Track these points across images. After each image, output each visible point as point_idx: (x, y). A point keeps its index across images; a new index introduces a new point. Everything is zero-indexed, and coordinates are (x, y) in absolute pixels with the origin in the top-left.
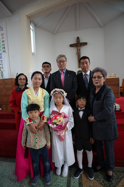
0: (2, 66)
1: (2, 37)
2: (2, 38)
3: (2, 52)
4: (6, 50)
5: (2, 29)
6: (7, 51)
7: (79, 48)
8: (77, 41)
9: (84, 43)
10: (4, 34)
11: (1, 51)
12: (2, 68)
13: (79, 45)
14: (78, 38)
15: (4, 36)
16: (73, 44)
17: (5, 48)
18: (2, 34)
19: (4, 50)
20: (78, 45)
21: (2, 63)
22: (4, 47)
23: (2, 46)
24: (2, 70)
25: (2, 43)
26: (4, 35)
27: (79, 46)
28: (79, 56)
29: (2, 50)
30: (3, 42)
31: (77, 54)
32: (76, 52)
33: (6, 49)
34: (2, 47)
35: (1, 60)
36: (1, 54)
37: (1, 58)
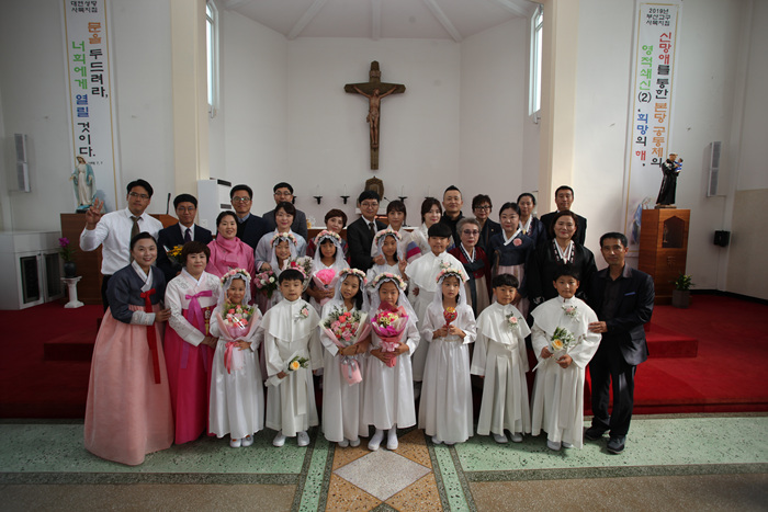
0: (88, 146)
1: (91, 35)
2: (92, 41)
3: (88, 92)
4: (105, 86)
5: (91, 5)
6: (113, 90)
7: (375, 101)
8: (371, 77)
9: (394, 85)
10: (103, 25)
11: (85, 87)
12: (87, 151)
13: (377, 92)
14: (375, 66)
15: (100, 35)
16: (358, 85)
17: (101, 78)
18: (94, 27)
19: (98, 85)
20: (375, 89)
21: (86, 134)
22: (99, 73)
23: (89, 68)
24: (86, 157)
25: (93, 59)
26: (102, 30)
27: (377, 96)
28: (374, 128)
29: (91, 84)
30: (96, 53)
31: (368, 120)
32: (368, 113)
33: (108, 86)
34: (89, 75)
35: (84, 120)
36: (82, 100)
37: (82, 113)
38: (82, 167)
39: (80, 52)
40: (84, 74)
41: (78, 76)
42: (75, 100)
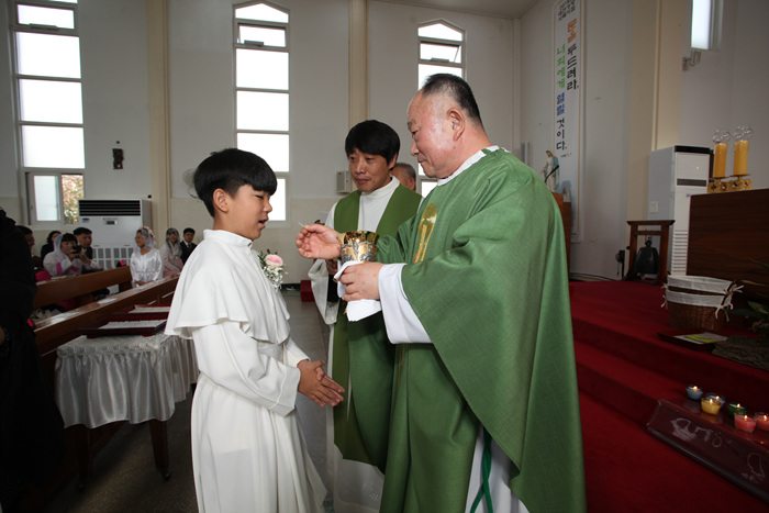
0: (562, 140)
1: (569, 35)
2: (570, 40)
3: (565, 89)
4: (577, 79)
5: (571, 6)
6: (582, 80)
10: (578, 19)
11: (563, 86)
15: (575, 30)
17: (574, 72)
18: (571, 25)
19: (572, 79)
21: (561, 129)
22: (572, 68)
23: (567, 66)
25: (570, 57)
26: (577, 24)
29: (568, 81)
30: (570, 51)
33: (579, 77)
34: (567, 71)
35: (560, 117)
36: (561, 98)
37: (560, 110)
38: (550, 160)
39: (561, 55)
40: (563, 75)
41: (559, 78)
42: (556, 100)
